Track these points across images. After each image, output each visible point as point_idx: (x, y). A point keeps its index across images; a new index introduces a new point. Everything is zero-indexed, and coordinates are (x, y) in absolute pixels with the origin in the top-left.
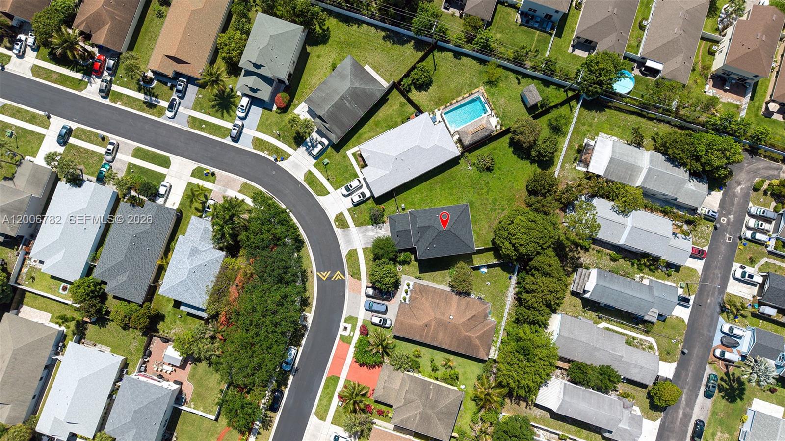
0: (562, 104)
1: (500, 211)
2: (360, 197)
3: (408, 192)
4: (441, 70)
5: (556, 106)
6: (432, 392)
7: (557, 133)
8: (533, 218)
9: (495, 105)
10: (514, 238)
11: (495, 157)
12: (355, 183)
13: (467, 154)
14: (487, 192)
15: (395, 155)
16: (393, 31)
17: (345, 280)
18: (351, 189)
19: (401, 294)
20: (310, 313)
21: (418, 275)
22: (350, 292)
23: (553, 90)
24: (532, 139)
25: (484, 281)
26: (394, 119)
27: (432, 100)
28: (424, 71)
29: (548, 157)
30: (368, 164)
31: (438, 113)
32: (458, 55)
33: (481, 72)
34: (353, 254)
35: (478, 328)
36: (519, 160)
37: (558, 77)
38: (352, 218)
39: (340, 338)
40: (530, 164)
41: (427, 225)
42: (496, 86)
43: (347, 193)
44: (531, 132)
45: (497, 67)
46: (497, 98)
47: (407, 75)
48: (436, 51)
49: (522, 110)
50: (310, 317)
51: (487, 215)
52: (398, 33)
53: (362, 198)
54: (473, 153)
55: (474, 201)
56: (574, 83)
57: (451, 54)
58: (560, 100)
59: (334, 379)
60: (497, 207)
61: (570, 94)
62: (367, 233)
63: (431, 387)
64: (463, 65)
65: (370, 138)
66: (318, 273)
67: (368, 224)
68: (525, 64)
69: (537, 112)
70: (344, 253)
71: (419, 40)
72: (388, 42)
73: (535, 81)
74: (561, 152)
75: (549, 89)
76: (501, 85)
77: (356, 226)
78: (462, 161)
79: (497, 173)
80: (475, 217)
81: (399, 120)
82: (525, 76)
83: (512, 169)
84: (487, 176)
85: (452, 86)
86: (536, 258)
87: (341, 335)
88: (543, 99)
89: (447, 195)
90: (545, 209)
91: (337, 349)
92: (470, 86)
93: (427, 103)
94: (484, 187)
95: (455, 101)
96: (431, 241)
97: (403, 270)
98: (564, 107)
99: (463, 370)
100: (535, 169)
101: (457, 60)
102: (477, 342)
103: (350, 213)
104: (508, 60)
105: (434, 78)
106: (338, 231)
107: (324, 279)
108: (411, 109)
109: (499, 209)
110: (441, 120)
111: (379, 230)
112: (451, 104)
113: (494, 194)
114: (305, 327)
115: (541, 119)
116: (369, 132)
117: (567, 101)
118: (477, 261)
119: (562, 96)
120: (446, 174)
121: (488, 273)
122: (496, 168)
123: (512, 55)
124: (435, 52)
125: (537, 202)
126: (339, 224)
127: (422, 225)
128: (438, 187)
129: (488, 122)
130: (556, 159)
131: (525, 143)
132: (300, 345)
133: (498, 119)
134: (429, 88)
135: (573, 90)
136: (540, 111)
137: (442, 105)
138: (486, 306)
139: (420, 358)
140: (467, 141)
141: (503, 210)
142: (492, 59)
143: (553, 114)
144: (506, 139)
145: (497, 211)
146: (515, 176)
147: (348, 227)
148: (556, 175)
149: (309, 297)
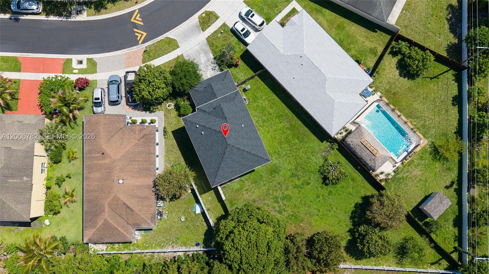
0: (438, 248)
1: (278, 209)
2: (242, 30)
3: (268, 90)
4: (432, 85)
5: (431, 241)
6: (18, 181)
7: (399, 254)
8: (273, 246)
9: (409, 165)
10: (240, 229)
11: (342, 183)
12: (257, 19)
13: (336, 146)
14: (296, 187)
15: (305, 53)
16: (461, 14)
17: (139, 44)
18: (249, 17)
19: (139, 116)
20: (88, 15)
21: (169, 130)
22: (126, 54)
23: (452, 233)
24: (379, 219)
25: (184, 213)
26: (352, 46)
27: (391, 86)
28: (423, 61)
29: (362, 249)
30: (285, 27)
31: (377, 96)
32: (458, 101)
33: (445, 135)
34: (172, 44)
35: (119, 219)
36: (350, 214)
37: (471, 234)
38: (215, 32)
39: (68, 59)
40: (348, 229)
41: (226, 115)
42: (434, 159)
43: (243, 15)
44: (388, 216)
45: (459, 152)
46: (419, 165)
47: (412, 44)
48: (454, 73)
49: (413, 201)
50: (84, 17)
51: (268, 194)
52: (460, 21)
53: (242, 33)
54: (340, 155)
55: (281, 173)
56: (469, 254)
57: (455, 92)
58: (442, 246)
59: (16, 66)
60: (281, 203)
61: (455, 256)
62: (202, 55)
63: (25, 178)
64: (447, 111)
65: (320, 24)
66: (137, 11)
67: (214, 52)
68: (474, 188)
69: (416, 219)
70: (171, 34)
71: (461, 47)
72: (447, 12)
73: (457, 207)
74: (375, 265)
75: (451, 228)
76: (438, 165)
77: (207, 39)
78: (326, 144)
79: (325, 191)
80: (261, 180)
81: (353, 52)
82: (459, 192)
83: (334, 208)
84: (315, 180)
85: (415, 105)
86: (224, 266)
87: (71, 60)
88: (436, 223)
89: (278, 137)
90: (293, 261)
91: (53, 59)
92: (424, 126)
93: (385, 81)
94: (301, 181)
95: (399, 114)
96: (207, 126)
97: (169, 111)
98: (433, 251)
99: (67, 217)
100: (344, 239)
101: (450, 102)
102: (100, 223)
103: (221, 27)
104: (472, 164)
105: (419, 80)
106: (194, 19)
107: (132, 20)
108: (371, 65)
109: (279, 207)
110: (369, 103)
111: (210, 68)
112: (393, 110)
113: (297, 195)
114: (69, 15)
115: (410, 228)
116: (327, 21)
117: (444, 255)
118: (207, 199)
119: (449, 246)
120: (304, 129)
121: (196, 215)
122: (330, 188)
123: (480, 166)
124: (452, 72)
125: (298, 248)
126: (203, 18)
127: (225, 110)
128: (286, 124)
129: (385, 160)
130: (364, 261)
131: (371, 212)
132: (47, 15)
133: (393, 174)
134: (405, 77)
135: (461, 258)
136: (421, 223)
137: (388, 99)
138: (150, 222)
139: (68, 160)
140: (352, 141)
141: (280, 212)
142: (466, 143)
143: (421, 241)
144: (370, 191)
145: (276, 205)
146: (326, 215)
147: (204, 30)
148: (342, 266)
149: (106, 8)
